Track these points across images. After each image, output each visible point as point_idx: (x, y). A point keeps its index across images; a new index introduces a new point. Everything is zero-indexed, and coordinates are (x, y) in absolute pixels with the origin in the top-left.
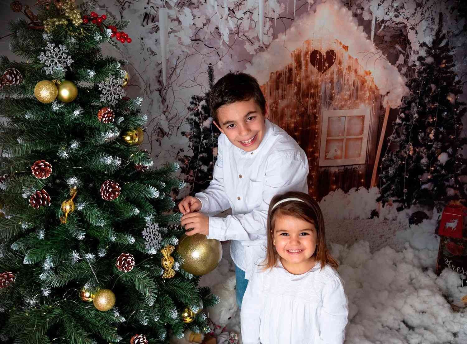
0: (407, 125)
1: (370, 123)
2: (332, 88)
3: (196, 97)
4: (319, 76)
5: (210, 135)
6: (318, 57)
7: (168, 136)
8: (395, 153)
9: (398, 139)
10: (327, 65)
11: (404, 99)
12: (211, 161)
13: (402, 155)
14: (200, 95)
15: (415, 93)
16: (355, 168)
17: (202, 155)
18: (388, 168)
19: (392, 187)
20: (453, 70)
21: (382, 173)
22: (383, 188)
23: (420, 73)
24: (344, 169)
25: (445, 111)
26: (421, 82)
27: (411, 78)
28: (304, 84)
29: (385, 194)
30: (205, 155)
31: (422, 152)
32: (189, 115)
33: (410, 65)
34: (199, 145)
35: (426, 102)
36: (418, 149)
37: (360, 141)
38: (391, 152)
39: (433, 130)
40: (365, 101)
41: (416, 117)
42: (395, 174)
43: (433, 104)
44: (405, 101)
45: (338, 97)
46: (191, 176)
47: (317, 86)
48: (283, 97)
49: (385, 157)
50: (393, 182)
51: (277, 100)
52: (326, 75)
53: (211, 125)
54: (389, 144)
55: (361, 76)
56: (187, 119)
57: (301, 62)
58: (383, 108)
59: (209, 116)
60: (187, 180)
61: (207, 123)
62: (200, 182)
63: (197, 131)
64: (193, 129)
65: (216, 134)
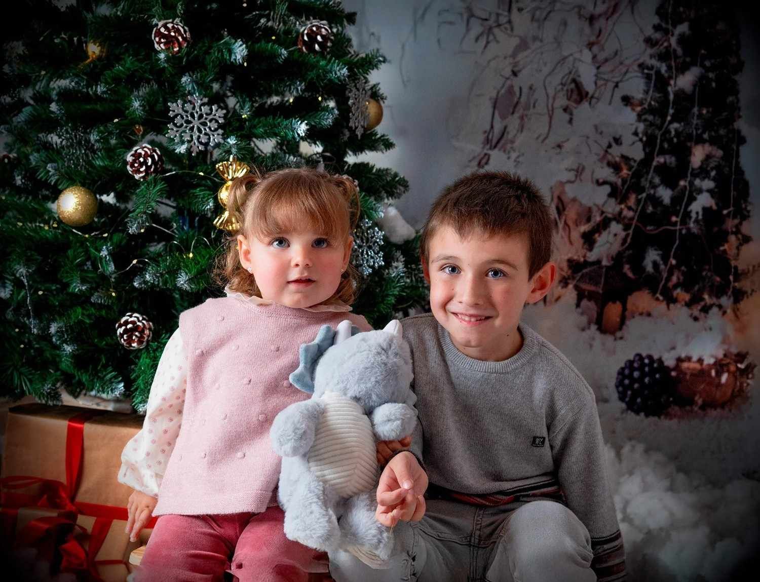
5: (689, 110)
7: (590, 103)
12: (684, 177)
17: (662, 160)
30: (671, 160)
32: (647, 56)
34: (659, 133)
46: (630, 208)
53: (695, 86)
56: (642, 66)
59: (696, 65)
60: (618, 218)
61: (685, 81)
62: (649, 228)
63: (660, 97)
64: (651, 92)
65: (704, 112)
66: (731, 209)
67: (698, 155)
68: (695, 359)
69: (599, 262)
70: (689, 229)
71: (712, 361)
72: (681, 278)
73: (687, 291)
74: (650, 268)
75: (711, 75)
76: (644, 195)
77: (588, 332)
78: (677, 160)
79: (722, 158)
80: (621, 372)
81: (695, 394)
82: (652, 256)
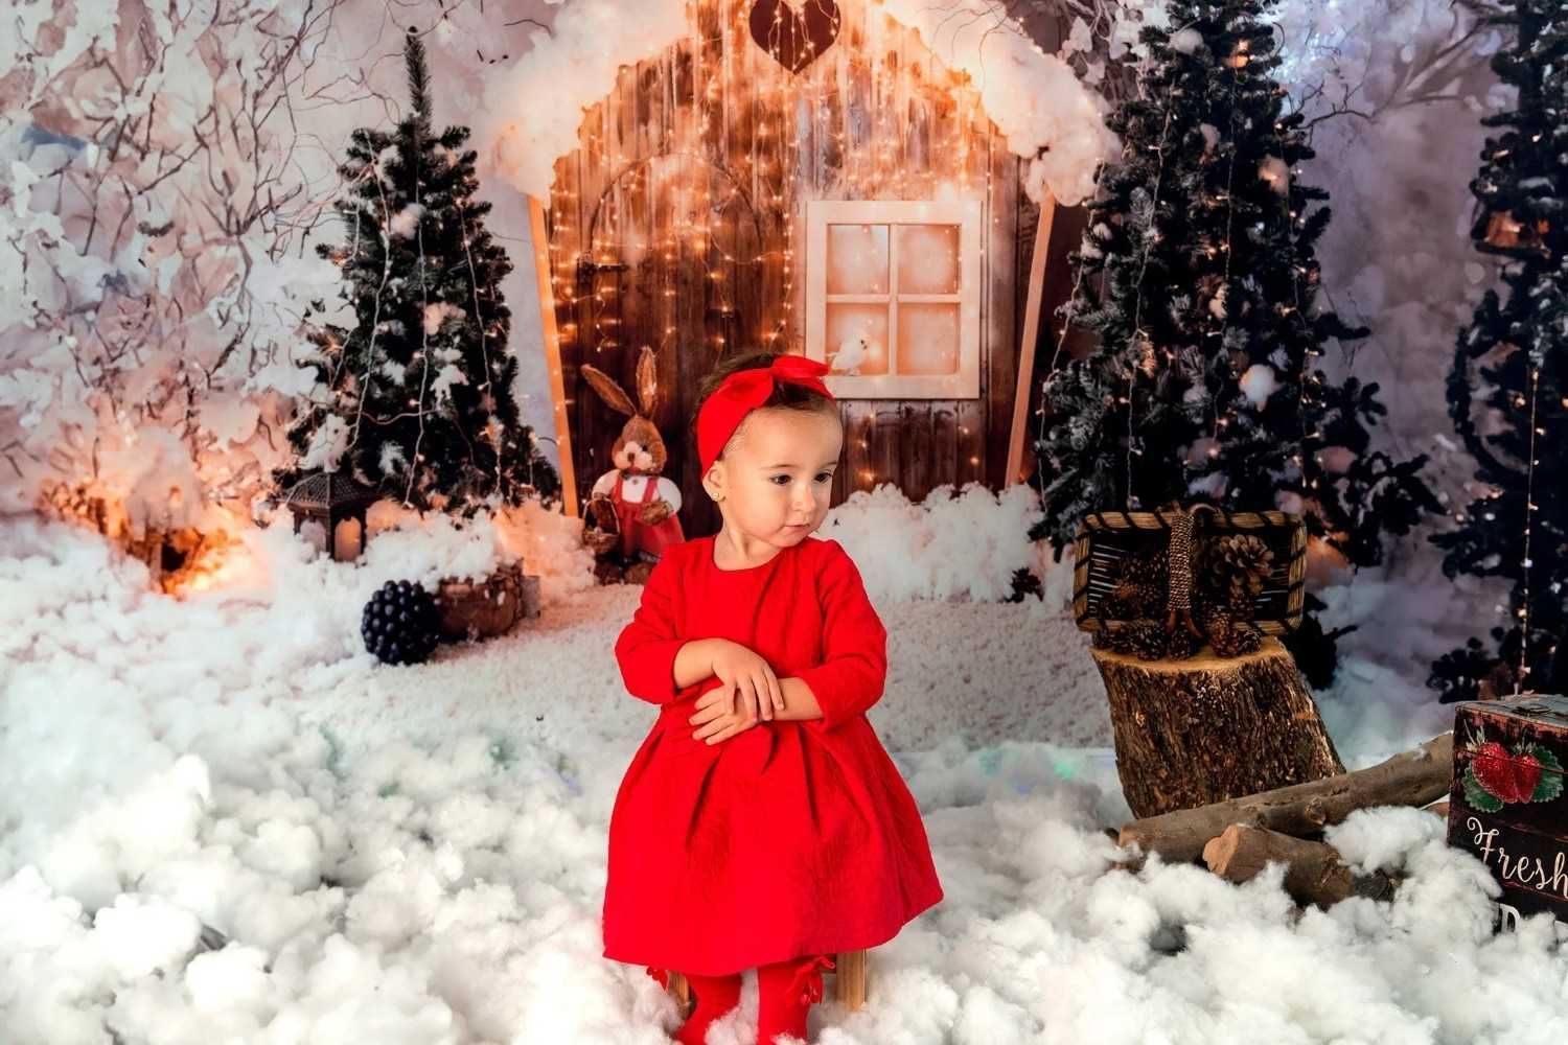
0: (1121, 265)
1: (983, 252)
2: (836, 125)
3: (367, 135)
4: (785, 80)
5: (413, 261)
6: (779, 20)
8: (1088, 366)
9: (1096, 316)
10: (811, 45)
11: (1104, 173)
12: (419, 347)
13: (1114, 375)
14: (380, 130)
15: (1140, 151)
16: (941, 412)
17: (384, 327)
18: (1067, 420)
19: (1086, 486)
20: (1276, 79)
21: (1047, 438)
22: (1052, 492)
23: (1155, 85)
24: (899, 413)
25: (1260, 221)
26: (1165, 116)
27: (1124, 102)
28: (733, 108)
29: (1061, 511)
30: (397, 327)
31: (1187, 365)
32: (345, 191)
33: (1114, 56)
34: (376, 294)
35: (1187, 189)
36: (1172, 352)
37: (952, 314)
38: (1072, 361)
39: (1219, 284)
40: (953, 174)
41: (1152, 238)
42: (1092, 439)
43: (1213, 193)
44: (1106, 180)
45: (859, 154)
46: (349, 394)
47: (780, 115)
48: (664, 150)
49: (1053, 378)
50: (1087, 470)
51: (642, 157)
52: (807, 78)
53: (417, 228)
54: (1063, 332)
55: (937, 89)
56: (337, 204)
57: (720, 35)
58: (1030, 203)
59: (411, 199)
60: (336, 408)
61: (404, 222)
62: (380, 418)
63: (370, 245)
64: (357, 239)
65: (434, 262)
66: (488, 383)
67: (433, 318)
68: (462, 579)
69: (318, 469)
70: (435, 414)
71: (483, 579)
72: (435, 477)
73: (444, 492)
74: (389, 469)
75: (436, 214)
76: (367, 375)
77: (317, 563)
78: (406, 325)
79: (465, 319)
80: (369, 610)
81: (467, 625)
82: (390, 454)
